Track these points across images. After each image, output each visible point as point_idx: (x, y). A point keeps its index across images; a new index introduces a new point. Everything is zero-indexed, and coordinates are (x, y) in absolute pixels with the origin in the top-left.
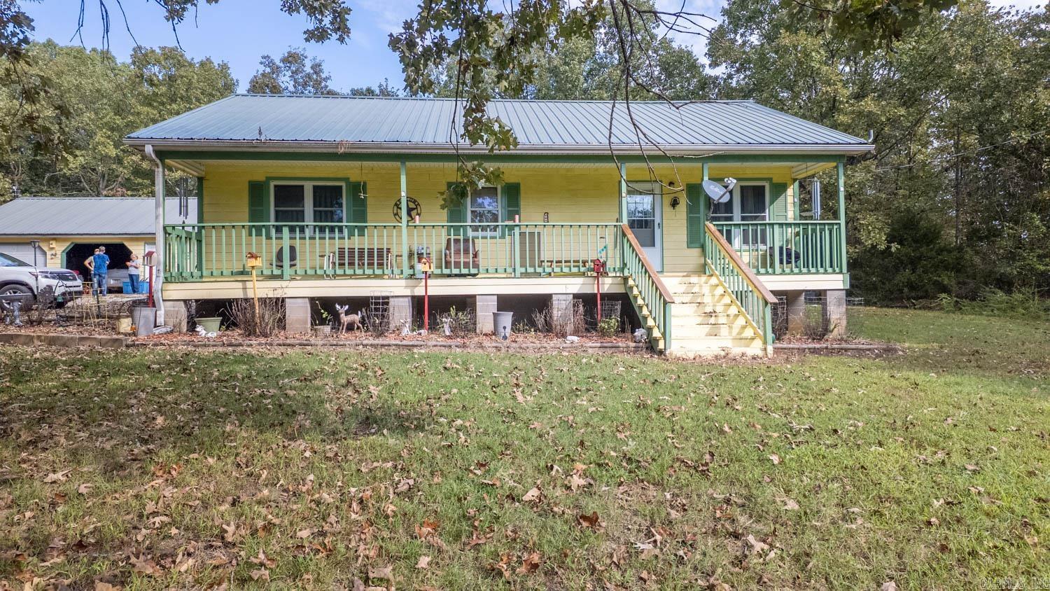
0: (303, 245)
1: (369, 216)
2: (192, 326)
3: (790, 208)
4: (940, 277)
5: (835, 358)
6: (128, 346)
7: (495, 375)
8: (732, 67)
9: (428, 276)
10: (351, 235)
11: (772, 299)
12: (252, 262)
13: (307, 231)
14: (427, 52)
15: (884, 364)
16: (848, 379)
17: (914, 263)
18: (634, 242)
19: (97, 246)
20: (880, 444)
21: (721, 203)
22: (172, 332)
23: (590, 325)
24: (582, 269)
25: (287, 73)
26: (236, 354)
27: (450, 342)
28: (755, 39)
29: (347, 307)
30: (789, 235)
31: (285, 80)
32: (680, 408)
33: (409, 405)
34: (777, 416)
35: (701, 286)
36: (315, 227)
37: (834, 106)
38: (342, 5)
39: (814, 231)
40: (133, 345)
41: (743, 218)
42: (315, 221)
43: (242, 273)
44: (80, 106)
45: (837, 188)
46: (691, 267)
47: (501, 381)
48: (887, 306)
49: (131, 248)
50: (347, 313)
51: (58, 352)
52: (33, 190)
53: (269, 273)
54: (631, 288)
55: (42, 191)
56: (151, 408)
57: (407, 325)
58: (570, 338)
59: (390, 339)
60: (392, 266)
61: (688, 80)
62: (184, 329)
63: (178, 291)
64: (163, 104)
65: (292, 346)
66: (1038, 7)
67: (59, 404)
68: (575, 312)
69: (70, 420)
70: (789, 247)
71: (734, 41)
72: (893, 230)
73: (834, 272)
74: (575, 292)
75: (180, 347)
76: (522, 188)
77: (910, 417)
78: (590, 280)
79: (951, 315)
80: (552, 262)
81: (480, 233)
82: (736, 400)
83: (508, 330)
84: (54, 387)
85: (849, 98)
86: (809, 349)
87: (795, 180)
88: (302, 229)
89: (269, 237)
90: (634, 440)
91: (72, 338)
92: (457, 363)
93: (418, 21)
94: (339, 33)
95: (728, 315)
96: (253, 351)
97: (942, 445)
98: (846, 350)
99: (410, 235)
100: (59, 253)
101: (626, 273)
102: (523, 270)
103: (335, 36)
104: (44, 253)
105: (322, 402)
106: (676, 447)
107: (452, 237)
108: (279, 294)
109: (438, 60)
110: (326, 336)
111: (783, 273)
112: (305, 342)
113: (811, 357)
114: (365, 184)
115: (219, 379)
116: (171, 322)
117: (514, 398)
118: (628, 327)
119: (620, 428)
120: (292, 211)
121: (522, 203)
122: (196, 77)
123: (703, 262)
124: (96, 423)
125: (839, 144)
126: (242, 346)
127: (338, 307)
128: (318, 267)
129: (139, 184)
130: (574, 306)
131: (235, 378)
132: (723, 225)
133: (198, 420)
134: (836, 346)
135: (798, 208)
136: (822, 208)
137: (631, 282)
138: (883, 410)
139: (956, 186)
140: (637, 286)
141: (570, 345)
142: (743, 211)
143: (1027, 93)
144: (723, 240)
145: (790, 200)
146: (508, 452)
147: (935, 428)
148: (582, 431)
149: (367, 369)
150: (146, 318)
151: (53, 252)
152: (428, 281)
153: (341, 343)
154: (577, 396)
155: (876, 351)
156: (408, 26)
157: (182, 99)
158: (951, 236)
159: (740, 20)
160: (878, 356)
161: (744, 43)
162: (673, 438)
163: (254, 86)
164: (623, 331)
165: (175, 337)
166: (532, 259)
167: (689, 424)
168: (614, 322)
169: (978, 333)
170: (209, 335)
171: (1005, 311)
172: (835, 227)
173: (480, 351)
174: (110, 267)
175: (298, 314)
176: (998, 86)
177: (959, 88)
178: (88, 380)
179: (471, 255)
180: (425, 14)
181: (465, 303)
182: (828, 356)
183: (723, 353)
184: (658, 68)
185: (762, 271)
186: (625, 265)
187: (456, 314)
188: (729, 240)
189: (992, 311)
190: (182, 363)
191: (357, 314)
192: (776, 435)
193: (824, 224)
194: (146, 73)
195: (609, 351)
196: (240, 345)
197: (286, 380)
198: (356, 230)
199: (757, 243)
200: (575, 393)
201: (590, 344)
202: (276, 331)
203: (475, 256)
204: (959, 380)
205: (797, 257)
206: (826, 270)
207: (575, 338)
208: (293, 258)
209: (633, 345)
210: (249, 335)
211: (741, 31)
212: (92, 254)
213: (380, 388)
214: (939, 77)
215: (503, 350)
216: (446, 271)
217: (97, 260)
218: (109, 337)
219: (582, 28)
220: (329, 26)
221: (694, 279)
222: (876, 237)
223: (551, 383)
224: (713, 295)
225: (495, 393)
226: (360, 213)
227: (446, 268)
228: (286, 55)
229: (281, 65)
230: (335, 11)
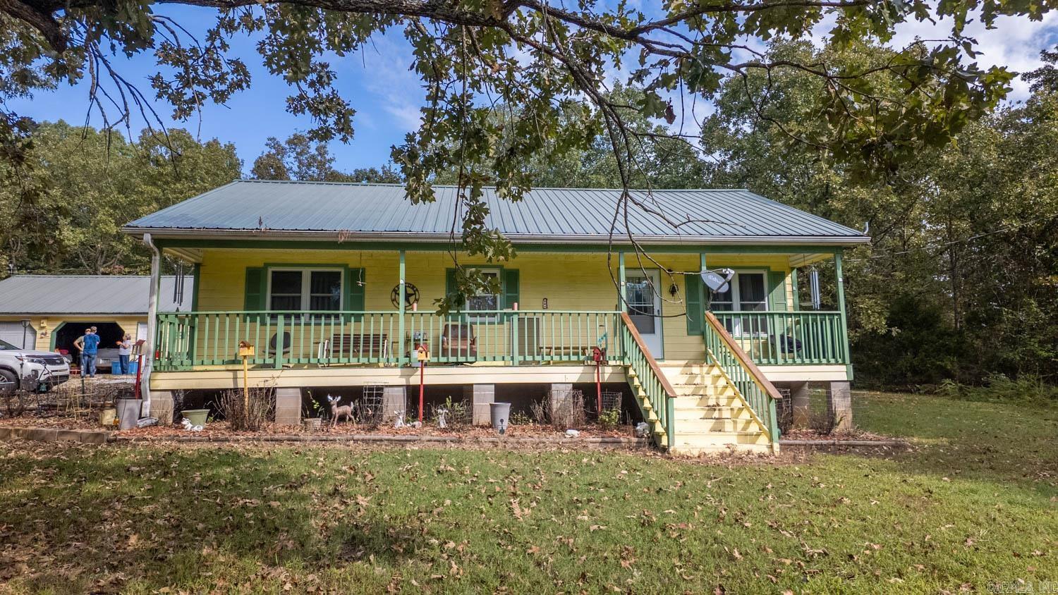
0: (297, 331)
1: (367, 303)
2: (178, 418)
3: (789, 295)
4: (942, 361)
5: (844, 458)
6: (109, 442)
7: (491, 480)
8: (726, 155)
9: (425, 365)
10: (347, 321)
11: (776, 394)
12: (245, 352)
13: (302, 318)
14: (428, 163)
15: (894, 464)
16: (860, 485)
17: (915, 347)
18: (634, 331)
19: (89, 325)
20: (900, 575)
21: (720, 293)
22: (156, 424)
23: (590, 417)
24: (582, 358)
25: (291, 154)
26: (221, 453)
27: (445, 436)
28: (747, 128)
29: (339, 398)
30: (789, 323)
31: (290, 161)
32: (687, 526)
33: (398, 521)
34: (788, 535)
35: (703, 377)
36: (311, 315)
37: (827, 192)
38: (347, 107)
39: (815, 321)
40: (115, 440)
41: (743, 307)
42: (311, 309)
43: (234, 362)
44: (85, 185)
45: (834, 272)
46: (692, 355)
47: (498, 489)
48: (891, 391)
49: (123, 327)
50: (339, 404)
51: (34, 451)
52: (30, 266)
53: (261, 362)
54: (632, 378)
55: (39, 267)
56: (125, 523)
57: (401, 417)
58: (569, 432)
59: (383, 433)
60: (387, 353)
61: (683, 165)
62: (170, 421)
63: (167, 381)
64: (167, 183)
65: (280, 441)
66: (1019, 102)
67: (28, 517)
68: (575, 404)
69: (36, 540)
70: (790, 335)
71: (726, 129)
72: (892, 313)
73: (837, 363)
74: (575, 381)
75: (163, 443)
76: (521, 274)
77: (928, 537)
78: (590, 369)
79: (958, 402)
80: (551, 348)
81: (478, 319)
82: (744, 514)
83: (506, 423)
84: (25, 495)
85: (842, 185)
86: (816, 445)
87: (792, 269)
88: (298, 316)
89: (263, 323)
90: (638, 568)
91: (51, 433)
92: (452, 465)
93: (420, 133)
94: (343, 134)
95: (732, 409)
96: (239, 448)
97: (965, 575)
98: (854, 446)
99: (407, 321)
100: (49, 332)
101: (627, 363)
102: (521, 358)
103: (339, 136)
104: (34, 332)
105: (307, 516)
106: (684, 579)
107: (450, 323)
108: (270, 384)
109: (439, 170)
110: (316, 430)
111: (785, 363)
112: (294, 437)
113: (819, 456)
114: (364, 270)
115: (201, 485)
116: (158, 413)
117: (511, 510)
118: (629, 421)
119: (624, 554)
120: (289, 297)
121: (521, 288)
122: (201, 157)
123: (704, 349)
124: (64, 544)
125: (835, 235)
126: (229, 441)
127: (330, 398)
128: (311, 356)
129: (137, 260)
130: (574, 397)
131: (217, 484)
132: (723, 315)
133: (174, 538)
134: (844, 442)
135: (797, 296)
136: (821, 292)
137: (631, 372)
138: (899, 527)
139: (952, 269)
140: (638, 377)
141: (570, 440)
142: (742, 298)
143: (1014, 183)
144: (724, 330)
145: (789, 288)
146: (504, 588)
147: (955, 552)
148: (584, 557)
149: (356, 474)
150: (132, 410)
151: (44, 331)
152: (425, 370)
153: (332, 438)
154: (578, 508)
155: (885, 448)
156: (410, 138)
157: (186, 179)
158: (950, 318)
159: (732, 110)
160: (887, 454)
161: (737, 131)
162: (681, 567)
163: (259, 166)
164: (625, 423)
165: (160, 431)
166: (531, 344)
167: (697, 547)
168: (615, 414)
169: (987, 426)
170: (196, 428)
171: (1011, 398)
172: (836, 317)
173: (477, 447)
174: (100, 347)
175: (289, 405)
176: (986, 176)
177: (947, 178)
178: (62, 486)
179: (469, 342)
180: (427, 127)
181: (462, 393)
182: (835, 454)
183: (728, 451)
184: (654, 154)
185: (765, 361)
186: (625, 354)
187: (452, 405)
188: (730, 329)
189: (998, 397)
190: (161, 464)
191: (349, 405)
192: (788, 562)
193: (825, 315)
194: (153, 153)
195: (611, 448)
196: (227, 440)
197: (271, 487)
198: (353, 318)
199: (757, 330)
200: (575, 505)
201: (591, 439)
202: (265, 424)
203: (473, 342)
204: (973, 486)
205: (799, 346)
206: (828, 361)
207: (575, 433)
208: (286, 345)
209: (635, 440)
210: (237, 429)
211: (734, 119)
212: (83, 334)
213: (369, 498)
214: (928, 166)
215: (501, 445)
216: (443, 360)
217: (88, 340)
218: (90, 431)
219: (580, 140)
220: (333, 126)
221: (696, 370)
222: (877, 322)
223: (550, 491)
224: (716, 387)
225: (491, 504)
226: (357, 301)
227: (443, 356)
228: (292, 137)
229: (287, 146)
230: (339, 112)
